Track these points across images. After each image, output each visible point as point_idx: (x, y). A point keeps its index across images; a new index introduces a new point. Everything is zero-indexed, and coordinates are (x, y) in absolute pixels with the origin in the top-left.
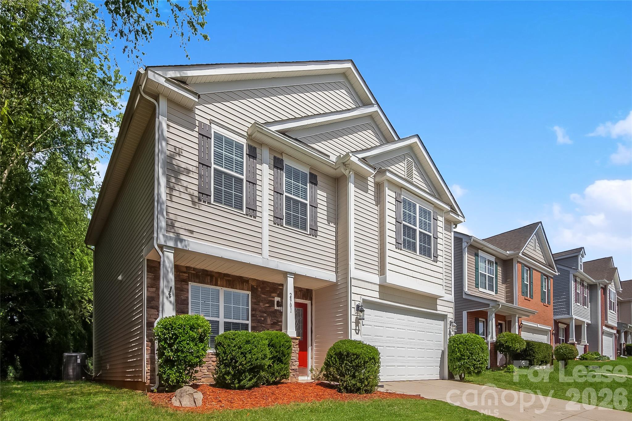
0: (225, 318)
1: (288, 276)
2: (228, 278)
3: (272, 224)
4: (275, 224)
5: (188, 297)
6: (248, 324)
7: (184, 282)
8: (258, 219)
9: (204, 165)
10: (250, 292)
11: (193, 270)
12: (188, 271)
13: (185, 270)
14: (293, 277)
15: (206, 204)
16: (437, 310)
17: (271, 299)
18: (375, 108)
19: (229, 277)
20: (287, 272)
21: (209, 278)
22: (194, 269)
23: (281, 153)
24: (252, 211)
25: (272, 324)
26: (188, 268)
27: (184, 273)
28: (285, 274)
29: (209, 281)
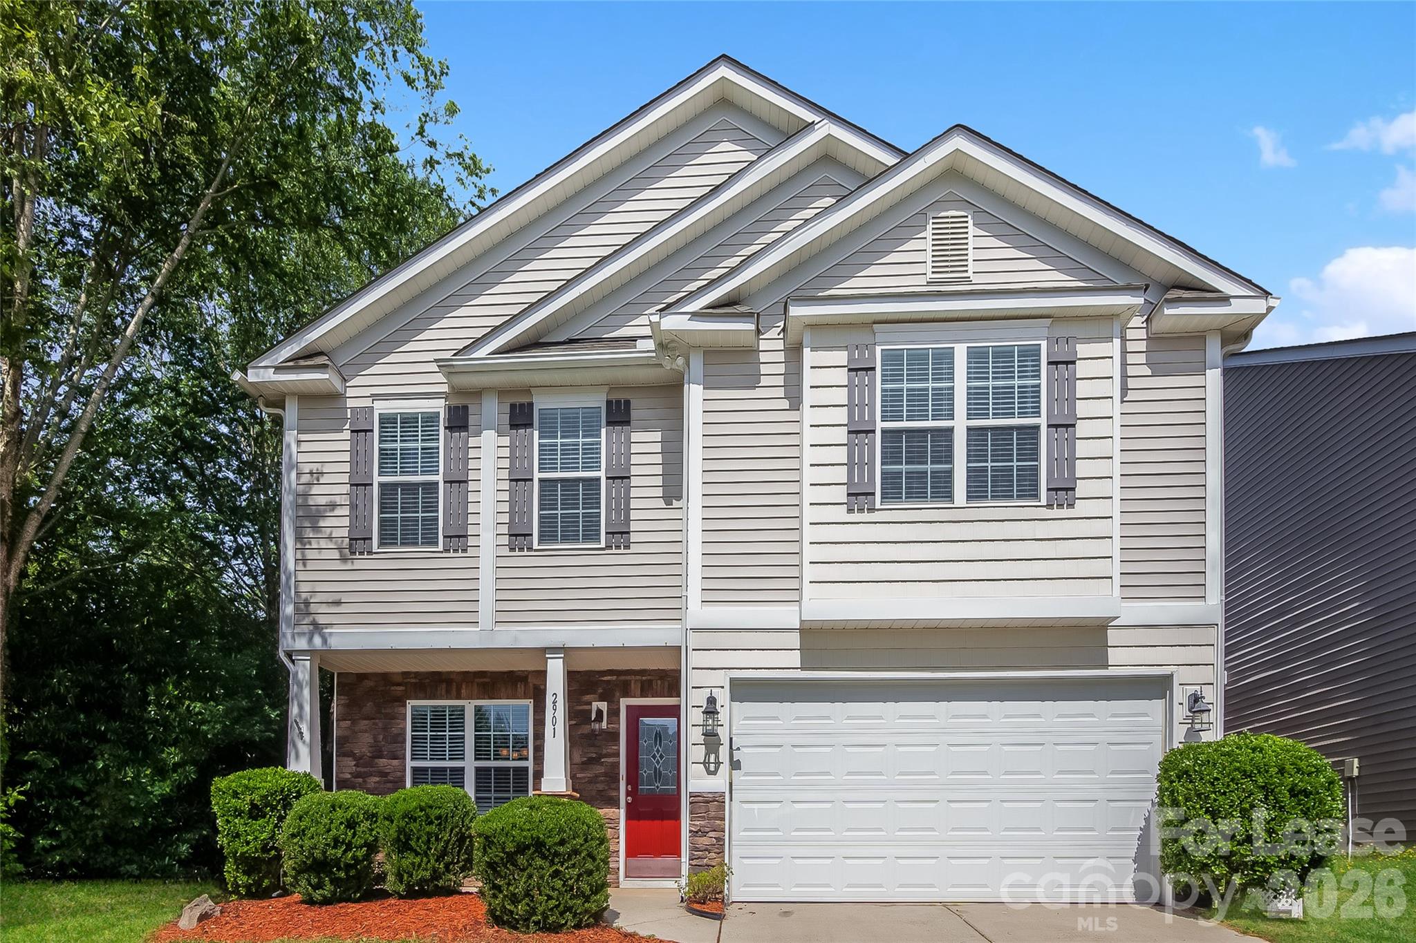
0: (476, 759)
1: (547, 656)
2: (482, 680)
3: (506, 551)
4: (512, 550)
5: (404, 729)
6: (528, 767)
7: (396, 701)
8: (471, 552)
9: (360, 485)
10: (532, 700)
11: (415, 678)
12: (405, 681)
13: (399, 679)
14: (562, 655)
15: (365, 557)
16: (1106, 666)
17: (581, 708)
18: (827, 128)
19: (485, 677)
20: (545, 650)
21: (444, 686)
22: (417, 674)
23: (527, 390)
24: (459, 539)
25: (583, 763)
26: (406, 674)
27: (399, 684)
28: (543, 652)
29: (444, 692)
